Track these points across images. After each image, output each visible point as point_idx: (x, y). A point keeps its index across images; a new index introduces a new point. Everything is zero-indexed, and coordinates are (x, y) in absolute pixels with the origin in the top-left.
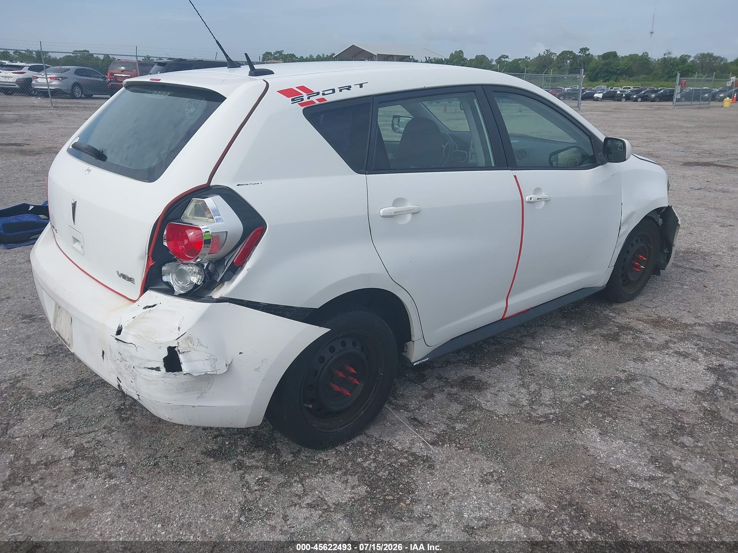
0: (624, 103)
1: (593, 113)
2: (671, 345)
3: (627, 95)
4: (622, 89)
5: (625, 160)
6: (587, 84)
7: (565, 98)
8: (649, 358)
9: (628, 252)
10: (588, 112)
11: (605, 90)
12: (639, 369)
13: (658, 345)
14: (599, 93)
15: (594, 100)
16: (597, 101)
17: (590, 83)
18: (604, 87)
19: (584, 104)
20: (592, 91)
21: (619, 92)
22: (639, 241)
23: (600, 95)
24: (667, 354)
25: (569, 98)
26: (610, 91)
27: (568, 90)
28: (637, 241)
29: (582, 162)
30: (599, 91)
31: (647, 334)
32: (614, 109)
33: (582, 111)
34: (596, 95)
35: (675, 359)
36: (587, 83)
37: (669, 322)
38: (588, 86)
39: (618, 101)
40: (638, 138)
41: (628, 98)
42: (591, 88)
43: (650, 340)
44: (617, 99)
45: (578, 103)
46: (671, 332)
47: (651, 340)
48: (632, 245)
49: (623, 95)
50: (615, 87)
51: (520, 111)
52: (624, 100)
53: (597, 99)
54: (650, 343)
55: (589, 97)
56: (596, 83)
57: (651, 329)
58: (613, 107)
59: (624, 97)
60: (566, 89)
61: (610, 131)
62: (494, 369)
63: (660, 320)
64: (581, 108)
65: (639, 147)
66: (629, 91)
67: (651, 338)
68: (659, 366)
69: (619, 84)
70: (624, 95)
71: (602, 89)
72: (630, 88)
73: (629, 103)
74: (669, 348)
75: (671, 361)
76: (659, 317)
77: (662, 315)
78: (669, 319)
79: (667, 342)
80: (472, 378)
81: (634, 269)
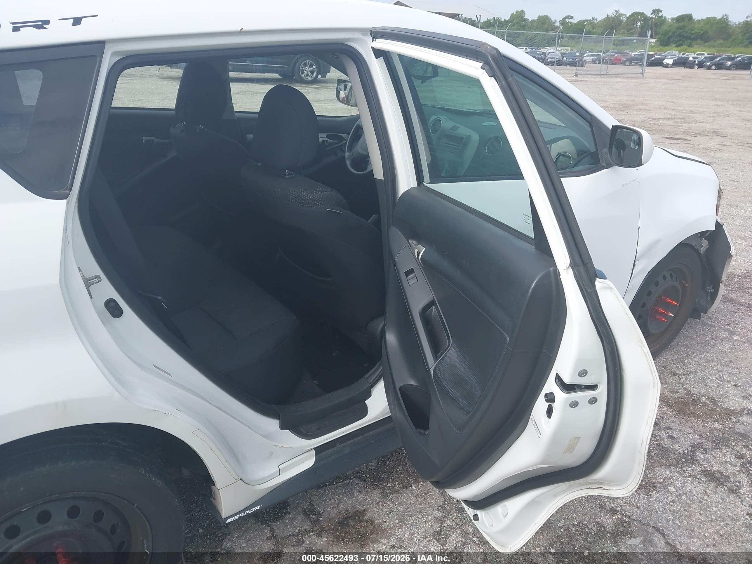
0: (696, 70)
1: (658, 80)
2: (700, 455)
3: (700, 61)
4: (695, 56)
5: (640, 164)
6: (658, 49)
7: (631, 63)
8: (660, 483)
9: (650, 293)
10: (653, 80)
11: (676, 56)
12: (638, 507)
13: (680, 453)
14: (670, 59)
15: (663, 67)
16: (666, 67)
17: (661, 47)
18: (676, 52)
19: (648, 71)
20: (662, 57)
21: (691, 59)
22: (668, 278)
23: (670, 62)
24: (690, 476)
25: (636, 63)
26: (681, 57)
27: (635, 55)
28: (664, 277)
29: (578, 163)
30: (670, 57)
31: (666, 428)
32: (683, 77)
33: (645, 78)
34: (666, 61)
35: (701, 487)
36: (658, 47)
37: (704, 405)
38: (658, 51)
39: (690, 68)
40: (704, 112)
41: (701, 65)
42: (662, 53)
43: (667, 443)
44: (689, 65)
45: (642, 70)
46: (703, 426)
47: (669, 443)
48: (657, 284)
49: (695, 61)
50: (688, 52)
51: (576, 75)
52: (696, 67)
53: (667, 66)
54: (666, 448)
55: (659, 63)
56: (667, 47)
57: (673, 419)
58: (682, 75)
59: (697, 64)
60: (633, 53)
61: (673, 102)
62: (405, 495)
63: (691, 400)
64: (646, 75)
65: (703, 122)
66: (701, 58)
67: (671, 437)
68: (674, 502)
69: (692, 49)
70: (697, 62)
71: (672, 54)
72: (703, 54)
73: (702, 71)
74: (694, 461)
75: (694, 493)
76: (690, 393)
77: (694, 390)
78: (704, 399)
79: (695, 447)
80: (359, 515)
81: (658, 317)
